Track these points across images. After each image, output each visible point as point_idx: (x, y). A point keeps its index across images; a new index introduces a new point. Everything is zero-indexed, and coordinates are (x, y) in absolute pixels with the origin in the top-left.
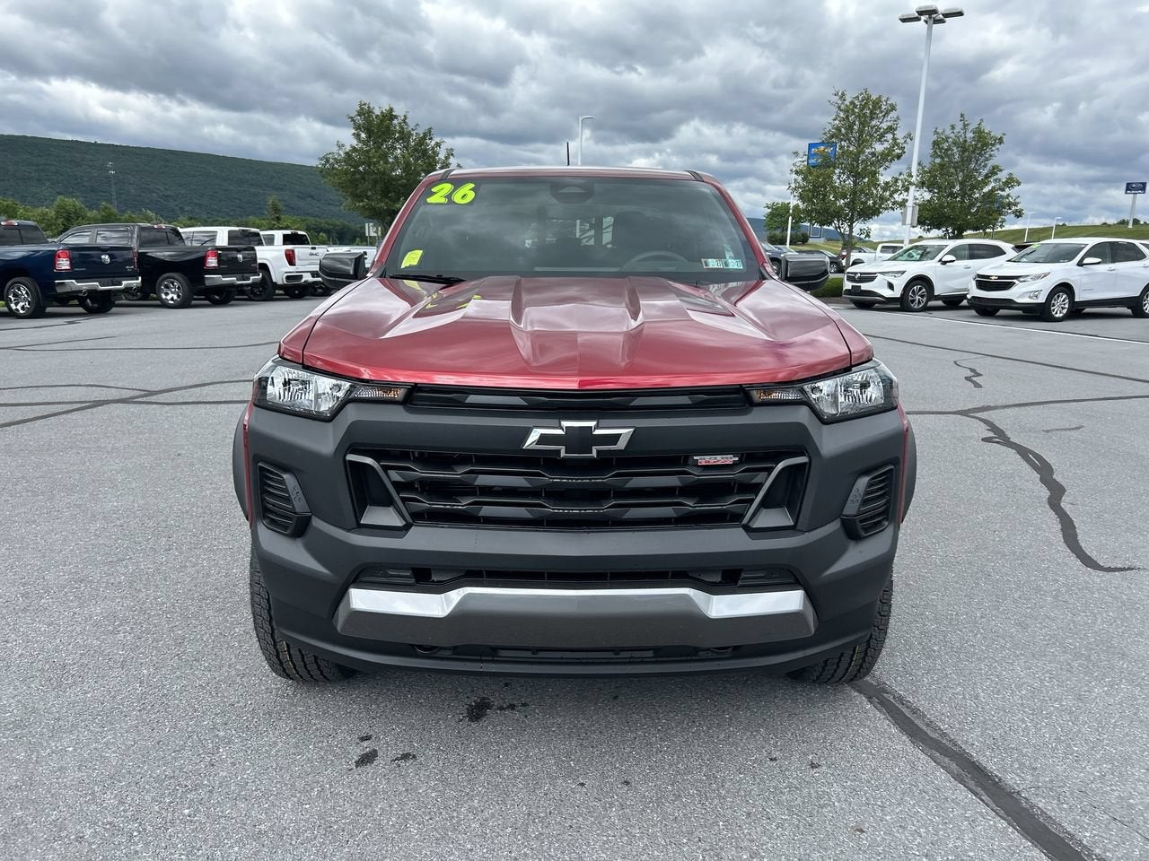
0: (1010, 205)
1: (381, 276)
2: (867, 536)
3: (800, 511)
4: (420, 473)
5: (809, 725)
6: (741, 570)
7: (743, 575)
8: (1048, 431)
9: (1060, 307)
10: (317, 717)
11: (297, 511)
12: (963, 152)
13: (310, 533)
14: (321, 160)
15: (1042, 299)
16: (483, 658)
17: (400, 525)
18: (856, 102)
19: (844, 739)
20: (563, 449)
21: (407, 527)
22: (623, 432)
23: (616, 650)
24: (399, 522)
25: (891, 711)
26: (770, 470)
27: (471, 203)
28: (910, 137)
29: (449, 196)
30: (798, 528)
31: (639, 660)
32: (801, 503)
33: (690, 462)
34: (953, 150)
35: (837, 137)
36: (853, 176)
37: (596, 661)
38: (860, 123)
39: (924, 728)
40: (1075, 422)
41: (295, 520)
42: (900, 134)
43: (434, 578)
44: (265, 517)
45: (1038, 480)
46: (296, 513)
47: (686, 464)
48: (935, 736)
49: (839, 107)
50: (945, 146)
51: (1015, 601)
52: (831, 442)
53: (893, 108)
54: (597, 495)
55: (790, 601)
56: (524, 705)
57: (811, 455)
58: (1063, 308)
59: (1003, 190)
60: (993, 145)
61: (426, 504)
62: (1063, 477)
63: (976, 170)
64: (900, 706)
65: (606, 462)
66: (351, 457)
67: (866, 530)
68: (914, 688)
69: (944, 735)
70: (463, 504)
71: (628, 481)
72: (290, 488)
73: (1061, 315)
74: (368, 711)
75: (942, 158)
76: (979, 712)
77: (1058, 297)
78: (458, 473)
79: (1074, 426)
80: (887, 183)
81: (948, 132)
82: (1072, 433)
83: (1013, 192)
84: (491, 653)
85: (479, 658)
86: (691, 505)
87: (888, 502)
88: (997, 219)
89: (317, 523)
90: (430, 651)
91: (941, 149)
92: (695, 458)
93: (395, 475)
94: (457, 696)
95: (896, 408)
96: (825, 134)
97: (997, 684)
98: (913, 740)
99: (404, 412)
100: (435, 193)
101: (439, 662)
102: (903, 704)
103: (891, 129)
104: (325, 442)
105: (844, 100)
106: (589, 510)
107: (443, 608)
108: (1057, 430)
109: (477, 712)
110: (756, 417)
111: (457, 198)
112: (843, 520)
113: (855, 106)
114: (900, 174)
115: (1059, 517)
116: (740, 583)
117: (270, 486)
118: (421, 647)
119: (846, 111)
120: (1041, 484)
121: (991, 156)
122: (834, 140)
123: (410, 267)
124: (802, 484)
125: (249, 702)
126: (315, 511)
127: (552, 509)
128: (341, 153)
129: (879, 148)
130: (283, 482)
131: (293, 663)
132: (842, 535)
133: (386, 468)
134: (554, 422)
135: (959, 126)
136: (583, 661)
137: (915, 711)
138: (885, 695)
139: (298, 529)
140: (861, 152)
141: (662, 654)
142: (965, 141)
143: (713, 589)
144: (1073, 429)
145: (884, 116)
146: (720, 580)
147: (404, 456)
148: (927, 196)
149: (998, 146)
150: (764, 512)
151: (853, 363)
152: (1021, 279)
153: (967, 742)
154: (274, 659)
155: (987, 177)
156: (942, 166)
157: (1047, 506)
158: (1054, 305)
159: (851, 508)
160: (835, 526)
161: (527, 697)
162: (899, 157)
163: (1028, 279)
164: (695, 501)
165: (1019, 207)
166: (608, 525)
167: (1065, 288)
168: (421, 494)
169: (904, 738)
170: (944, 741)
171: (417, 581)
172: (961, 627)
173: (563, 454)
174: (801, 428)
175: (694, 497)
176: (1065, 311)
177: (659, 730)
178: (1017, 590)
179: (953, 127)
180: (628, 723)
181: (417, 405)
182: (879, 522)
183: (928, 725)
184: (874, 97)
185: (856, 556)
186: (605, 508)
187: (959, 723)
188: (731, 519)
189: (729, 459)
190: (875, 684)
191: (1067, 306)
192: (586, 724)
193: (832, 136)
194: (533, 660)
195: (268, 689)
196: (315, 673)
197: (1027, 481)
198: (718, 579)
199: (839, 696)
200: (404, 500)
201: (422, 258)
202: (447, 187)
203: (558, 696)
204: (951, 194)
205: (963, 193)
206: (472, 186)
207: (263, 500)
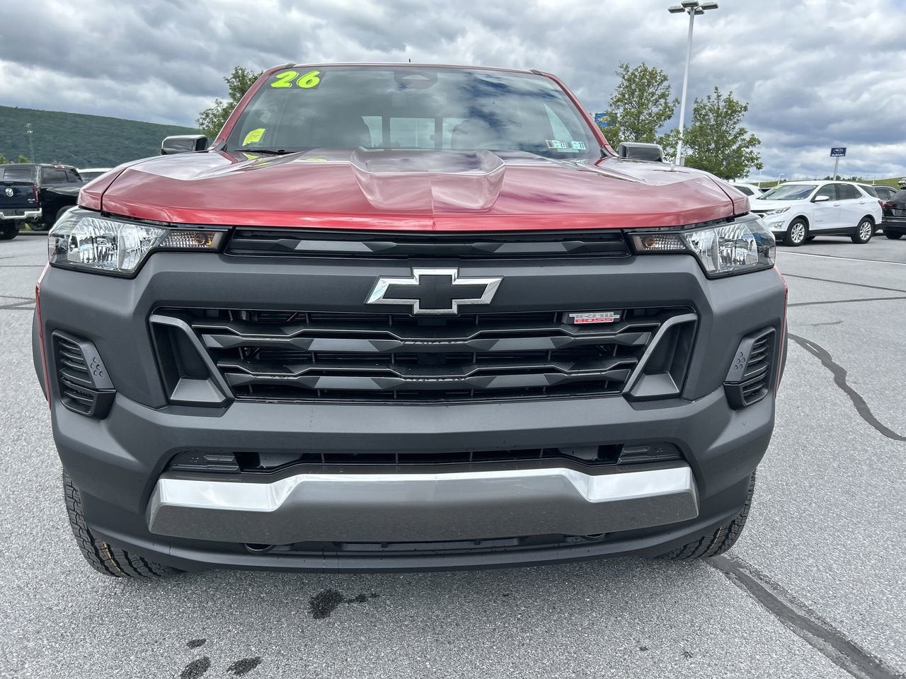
0: (752, 159)
1: (222, 149)
2: (750, 405)
3: (686, 377)
4: (240, 337)
5: (673, 606)
6: (621, 446)
7: (624, 451)
8: (815, 325)
9: (798, 234)
10: (145, 619)
11: (98, 386)
12: (717, 117)
13: (114, 413)
14: (202, 114)
15: (784, 229)
16: (325, 553)
17: (219, 400)
18: (636, 73)
19: (712, 621)
20: (416, 304)
21: (227, 403)
22: (489, 281)
23: (477, 541)
24: (217, 398)
25: (751, 587)
26: (654, 330)
27: (315, 87)
28: (677, 101)
29: (294, 82)
30: (685, 395)
31: (502, 549)
32: (688, 368)
33: (564, 321)
34: (709, 116)
35: (622, 101)
36: (635, 133)
37: (453, 552)
38: (640, 90)
39: (789, 605)
40: (835, 319)
41: (95, 398)
42: (670, 99)
43: (264, 464)
44: (63, 396)
45: (821, 364)
46: (97, 390)
47: (559, 322)
48: (802, 613)
49: (624, 77)
50: (703, 112)
51: (835, 470)
52: (721, 297)
53: (665, 78)
54: (456, 360)
55: (676, 480)
56: (374, 596)
57: (701, 312)
58: (800, 236)
59: (747, 147)
60: (740, 112)
61: (249, 375)
62: (840, 360)
63: (727, 132)
64: (759, 581)
65: (467, 321)
66: (156, 319)
67: (748, 398)
68: (768, 562)
69: (810, 612)
70: (295, 375)
71: (493, 343)
72: (89, 361)
73: (799, 241)
74: (203, 609)
75: (701, 122)
76: (837, 584)
77: (797, 226)
78: (287, 337)
79: (835, 321)
80: (661, 138)
81: (705, 101)
82: (835, 326)
83: (755, 150)
84: (334, 549)
85: (321, 553)
86: (567, 372)
87: (767, 368)
88: (743, 170)
89: (122, 402)
90: (263, 549)
91: (700, 115)
92: (571, 315)
93: (211, 341)
94: (302, 588)
95: (771, 267)
96: (612, 99)
97: (845, 553)
98: (783, 620)
99: (220, 261)
100: (280, 79)
101: (275, 559)
102: (761, 579)
103: (663, 96)
104: (125, 302)
105: (628, 71)
106: (448, 379)
107: (273, 499)
108: (823, 324)
109: (323, 606)
110: (639, 267)
111: (302, 83)
112: (725, 388)
113: (636, 76)
114: (672, 131)
115: (849, 394)
116: (620, 460)
117: (68, 359)
118: (251, 545)
119: (629, 80)
120: (823, 367)
121: (738, 120)
122: (619, 103)
123: (252, 143)
124: (689, 348)
125: (70, 605)
126: (119, 388)
127: (402, 379)
128: (219, 109)
129: (655, 110)
130: (80, 354)
131: (114, 559)
132: (725, 404)
133: (199, 332)
134: (406, 270)
135: (714, 96)
136: (439, 553)
137: (775, 586)
138: (741, 570)
139: (101, 409)
140: (640, 113)
141: (527, 543)
142: (719, 109)
143: (590, 468)
144: (834, 323)
145: (659, 85)
146: (596, 457)
147: (223, 316)
148: (690, 152)
149: (743, 113)
150: (647, 378)
151: (737, 213)
152: (768, 213)
153: (835, 620)
154: (94, 557)
155: (736, 137)
156: (701, 128)
157: (835, 385)
158: (793, 233)
159: (734, 375)
160: (718, 395)
161: (377, 587)
162: (669, 117)
163: (774, 212)
164: (570, 368)
165: (760, 161)
166: (468, 396)
167: (802, 219)
168: (243, 363)
169: (772, 617)
170: (813, 619)
171: (242, 469)
172: (794, 496)
173: (417, 310)
174: (690, 278)
175: (569, 362)
176: (802, 238)
177: (518, 619)
178: (834, 460)
179: (709, 98)
180: (486, 611)
181: (237, 254)
182: (758, 391)
183: (791, 602)
184: (650, 69)
185: (739, 427)
186: (466, 377)
187: (822, 598)
188: (611, 386)
189: (609, 317)
190: (728, 558)
191: (803, 234)
192: (442, 615)
193: (618, 101)
194: (383, 554)
195: (93, 588)
196: (143, 569)
197: (812, 365)
198: (594, 456)
199: (697, 572)
200: (223, 371)
201: (265, 135)
202: (292, 74)
203: (410, 583)
204: (709, 150)
205: (717, 149)
206: (317, 73)
207: (60, 376)
